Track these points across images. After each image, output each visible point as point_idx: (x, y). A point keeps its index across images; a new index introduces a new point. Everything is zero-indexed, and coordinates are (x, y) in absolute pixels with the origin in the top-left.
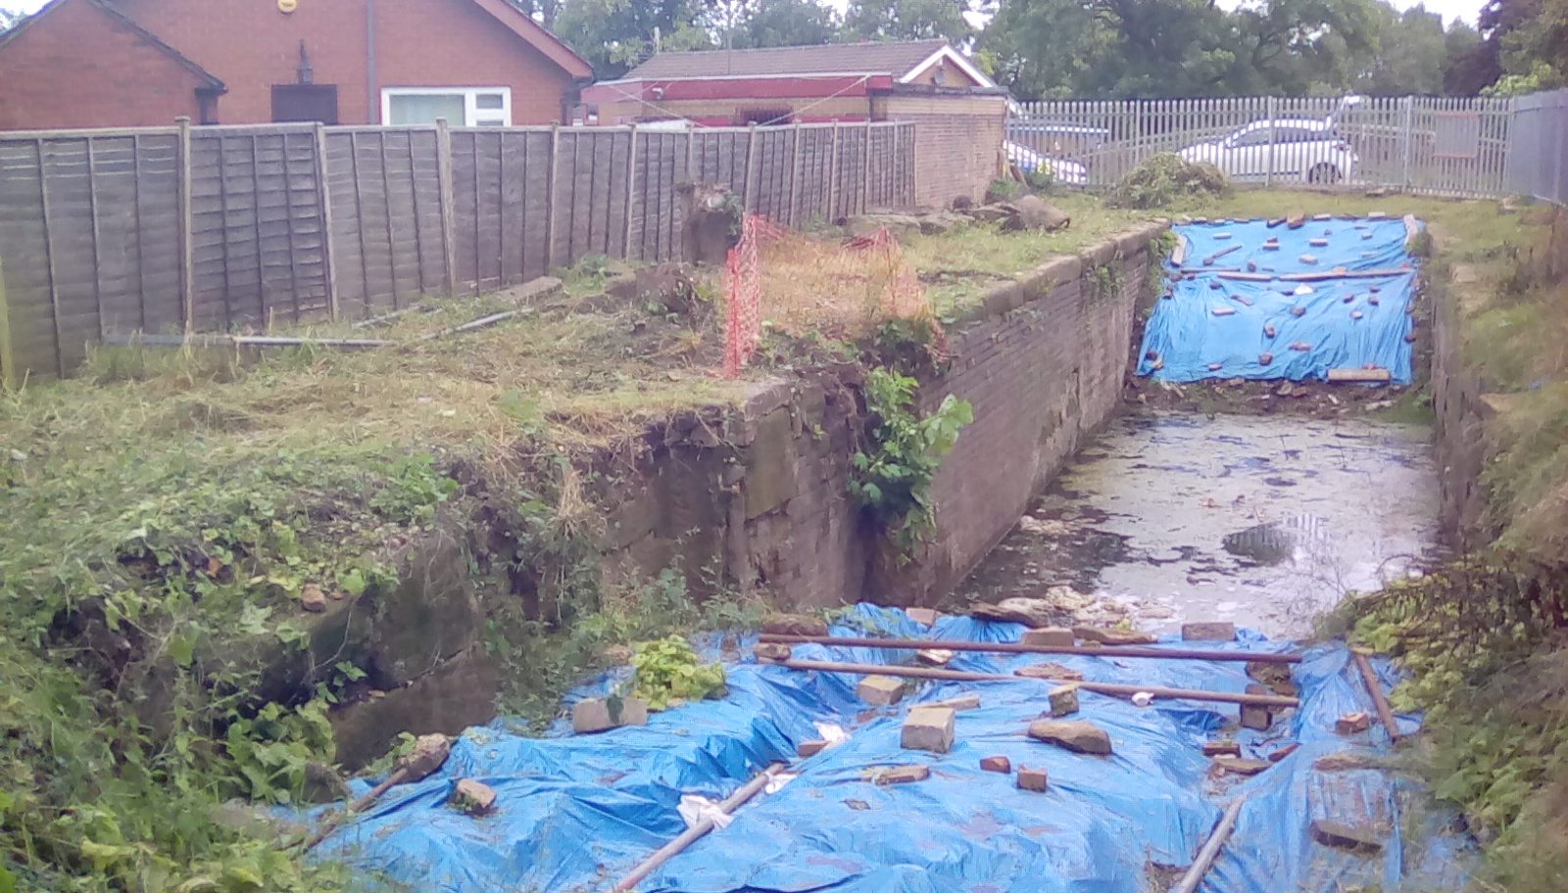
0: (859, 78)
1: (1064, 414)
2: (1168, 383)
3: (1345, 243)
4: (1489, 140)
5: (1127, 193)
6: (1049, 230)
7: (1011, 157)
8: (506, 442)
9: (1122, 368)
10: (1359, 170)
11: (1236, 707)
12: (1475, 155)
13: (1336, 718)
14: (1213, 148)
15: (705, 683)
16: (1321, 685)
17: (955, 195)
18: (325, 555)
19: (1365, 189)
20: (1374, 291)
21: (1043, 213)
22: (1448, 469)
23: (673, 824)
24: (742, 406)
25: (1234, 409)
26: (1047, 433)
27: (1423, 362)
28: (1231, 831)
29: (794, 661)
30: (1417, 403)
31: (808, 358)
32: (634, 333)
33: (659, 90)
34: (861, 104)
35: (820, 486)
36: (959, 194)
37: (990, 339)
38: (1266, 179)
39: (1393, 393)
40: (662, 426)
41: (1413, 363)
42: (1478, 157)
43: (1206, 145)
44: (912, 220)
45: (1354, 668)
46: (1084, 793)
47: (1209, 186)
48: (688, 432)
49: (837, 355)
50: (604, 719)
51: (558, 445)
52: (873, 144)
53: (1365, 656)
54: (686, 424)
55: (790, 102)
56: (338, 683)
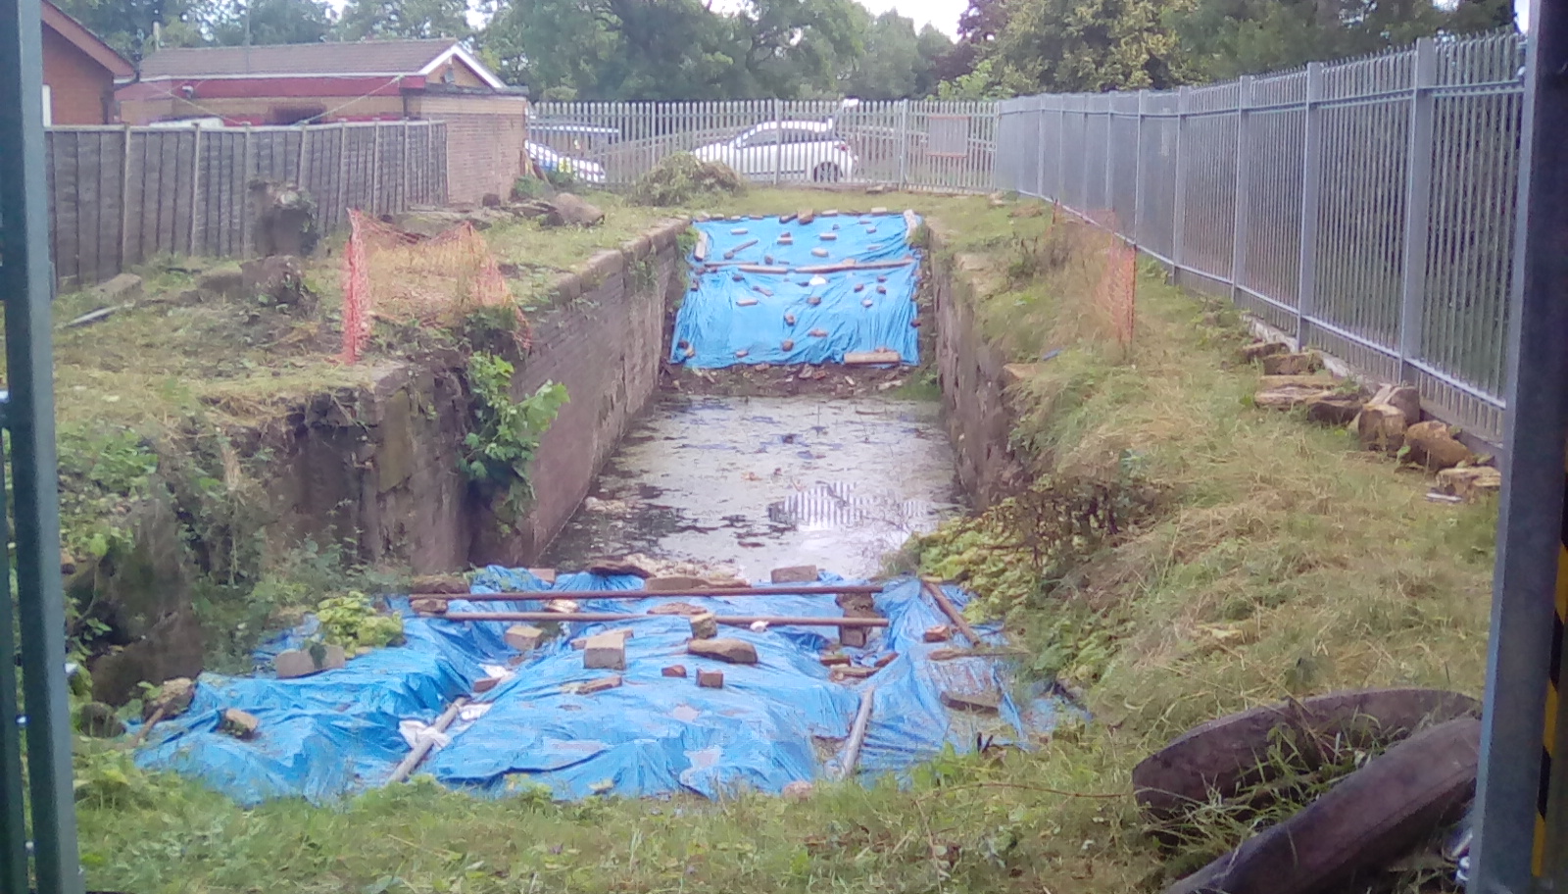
0: (392, 77)
1: (614, 399)
2: (700, 369)
3: (851, 237)
4: (977, 141)
5: (648, 191)
6: (588, 225)
7: (532, 156)
8: (171, 424)
9: (657, 357)
10: (858, 171)
11: (835, 629)
12: (965, 154)
13: (923, 632)
14: (725, 148)
15: (388, 632)
16: (905, 608)
17: (484, 192)
18: (63, 523)
19: (865, 187)
20: (882, 281)
21: (579, 210)
22: (962, 437)
23: (399, 744)
24: (372, 387)
25: (761, 392)
26: (603, 417)
27: (928, 344)
28: (871, 711)
29: (451, 613)
30: (924, 382)
31: (416, 344)
32: (249, 324)
33: (190, 88)
34: (395, 104)
35: (433, 464)
36: (488, 191)
37: (557, 328)
38: (774, 178)
39: (903, 373)
40: (302, 408)
41: (920, 347)
42: (967, 157)
43: (718, 145)
44: (458, 216)
45: (927, 594)
46: (750, 688)
47: (723, 184)
48: (324, 413)
49: (440, 341)
50: (309, 663)
51: (215, 426)
52: (410, 143)
53: (935, 583)
54: (323, 406)
55: (323, 101)
56: (88, 638)
